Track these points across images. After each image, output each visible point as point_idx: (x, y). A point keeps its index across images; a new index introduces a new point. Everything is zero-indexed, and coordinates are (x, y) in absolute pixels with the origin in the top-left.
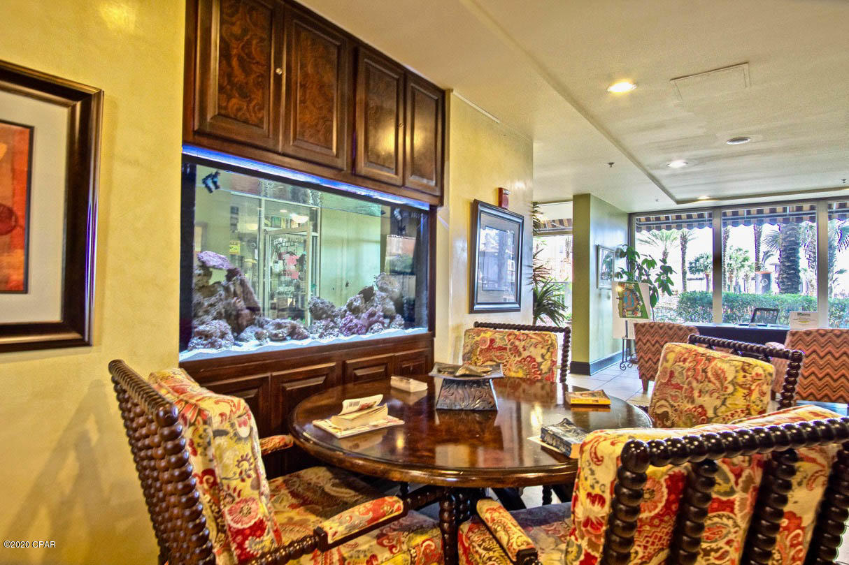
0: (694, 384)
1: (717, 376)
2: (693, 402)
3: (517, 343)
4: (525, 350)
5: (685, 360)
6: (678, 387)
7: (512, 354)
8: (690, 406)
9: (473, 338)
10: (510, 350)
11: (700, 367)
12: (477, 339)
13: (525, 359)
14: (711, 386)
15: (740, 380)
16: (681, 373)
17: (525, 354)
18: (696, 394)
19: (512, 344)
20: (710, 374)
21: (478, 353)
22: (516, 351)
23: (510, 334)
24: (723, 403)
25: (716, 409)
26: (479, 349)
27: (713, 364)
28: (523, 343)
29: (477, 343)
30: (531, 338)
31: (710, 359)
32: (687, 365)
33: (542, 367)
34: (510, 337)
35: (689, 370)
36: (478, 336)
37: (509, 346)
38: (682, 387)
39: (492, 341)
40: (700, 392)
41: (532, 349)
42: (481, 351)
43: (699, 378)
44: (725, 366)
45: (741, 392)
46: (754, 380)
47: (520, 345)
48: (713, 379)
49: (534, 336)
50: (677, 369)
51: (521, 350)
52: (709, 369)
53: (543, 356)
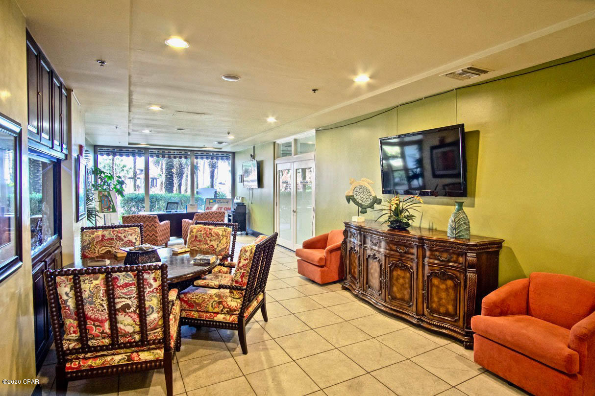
0: (207, 238)
1: (216, 234)
2: (208, 244)
3: (120, 235)
4: (125, 238)
5: (201, 231)
6: (200, 241)
7: (118, 241)
8: (207, 246)
9: (90, 236)
10: (116, 239)
11: (208, 232)
12: (92, 236)
13: (126, 242)
14: (215, 238)
15: (224, 234)
16: (200, 236)
17: (126, 240)
18: (209, 242)
19: (116, 236)
20: (213, 234)
21: (95, 244)
22: (120, 239)
23: (114, 231)
24: (220, 242)
25: (217, 245)
26: (95, 241)
27: (213, 231)
28: (124, 234)
29: (93, 239)
30: (128, 231)
31: (210, 229)
32: (202, 232)
33: (136, 244)
34: (114, 232)
35: (204, 234)
36: (93, 234)
37: (115, 237)
38: (202, 241)
39: (103, 236)
40: (210, 241)
41: (130, 237)
42: (97, 242)
43: (209, 236)
44: (218, 231)
45: (225, 238)
46: (228, 234)
47: (122, 236)
48: (215, 236)
49: (129, 230)
50: (199, 234)
51: (123, 238)
52: (212, 233)
53: (136, 239)
